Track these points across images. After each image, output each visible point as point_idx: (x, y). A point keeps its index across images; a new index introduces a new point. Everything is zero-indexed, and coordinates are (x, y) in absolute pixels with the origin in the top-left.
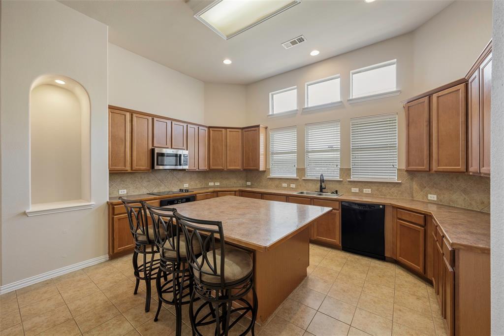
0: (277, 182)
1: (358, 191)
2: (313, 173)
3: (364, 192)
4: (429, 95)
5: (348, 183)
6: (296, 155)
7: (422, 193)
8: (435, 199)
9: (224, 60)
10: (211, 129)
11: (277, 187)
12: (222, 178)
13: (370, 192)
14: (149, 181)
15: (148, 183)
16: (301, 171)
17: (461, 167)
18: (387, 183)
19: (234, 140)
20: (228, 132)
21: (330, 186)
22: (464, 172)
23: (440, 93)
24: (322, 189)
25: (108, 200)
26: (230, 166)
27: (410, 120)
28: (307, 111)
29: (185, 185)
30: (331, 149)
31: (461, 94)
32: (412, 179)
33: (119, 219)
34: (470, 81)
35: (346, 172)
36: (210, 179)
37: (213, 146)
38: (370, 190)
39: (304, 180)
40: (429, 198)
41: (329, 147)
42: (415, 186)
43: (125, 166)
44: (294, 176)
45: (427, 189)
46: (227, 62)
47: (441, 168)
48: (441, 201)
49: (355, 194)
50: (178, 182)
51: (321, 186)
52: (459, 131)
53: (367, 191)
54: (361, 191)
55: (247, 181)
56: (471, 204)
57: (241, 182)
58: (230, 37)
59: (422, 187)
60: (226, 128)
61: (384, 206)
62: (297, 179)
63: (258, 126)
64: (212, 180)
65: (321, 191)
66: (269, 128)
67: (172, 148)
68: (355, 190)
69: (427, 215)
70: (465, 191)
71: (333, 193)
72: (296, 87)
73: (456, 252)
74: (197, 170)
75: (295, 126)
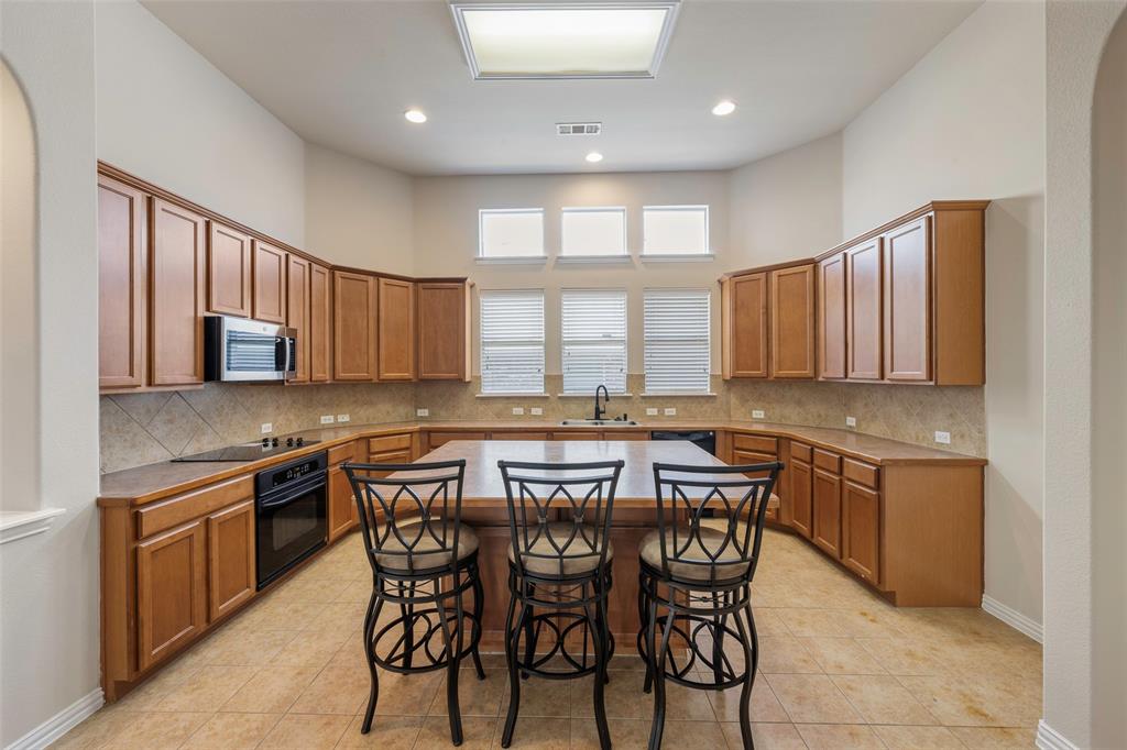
0: (499, 406)
1: (656, 413)
2: (579, 383)
3: (666, 414)
4: (768, 270)
5: (640, 400)
6: (541, 347)
7: (743, 410)
8: (762, 416)
9: (408, 111)
10: (337, 273)
11: (499, 415)
12: (355, 402)
13: (674, 413)
14: (171, 421)
15: (170, 426)
16: (554, 381)
17: (809, 372)
18: (697, 397)
19: (396, 307)
20: (382, 286)
21: (611, 407)
22: (812, 378)
23: (782, 272)
24: (598, 414)
25: (99, 495)
26: (387, 372)
27: (739, 302)
28: (563, 263)
29: (263, 426)
30: (608, 340)
31: (809, 278)
32: (729, 390)
33: (154, 553)
34: (823, 263)
35: (636, 380)
36: (324, 405)
37: (345, 320)
38: (674, 410)
39: (560, 398)
40: (754, 416)
41: (604, 337)
42: (734, 400)
43: (131, 374)
44: (540, 390)
45: (751, 403)
46: (416, 116)
47: (783, 373)
48: (770, 418)
49: (652, 418)
50: (246, 419)
51: (597, 409)
52: (806, 325)
53: (670, 411)
54: (661, 412)
55: (417, 408)
56: (807, 419)
57: (403, 410)
58: (485, 76)
59: (744, 401)
60: (377, 275)
61: (714, 432)
62: (547, 398)
63: (462, 280)
64: (330, 407)
65: (597, 417)
66: (478, 288)
67: (253, 318)
68: (652, 411)
69: (782, 437)
70: (799, 403)
71: (618, 419)
72: (541, 209)
73: (882, 472)
74: (309, 383)
75: (540, 291)
